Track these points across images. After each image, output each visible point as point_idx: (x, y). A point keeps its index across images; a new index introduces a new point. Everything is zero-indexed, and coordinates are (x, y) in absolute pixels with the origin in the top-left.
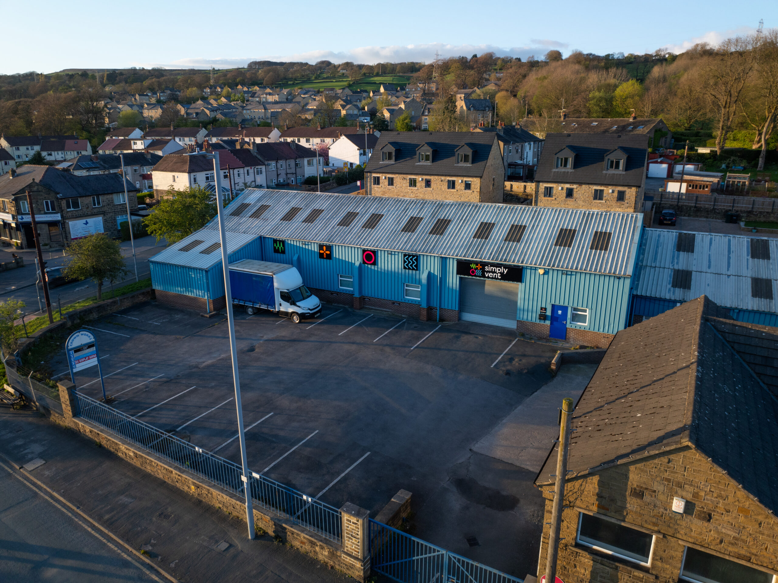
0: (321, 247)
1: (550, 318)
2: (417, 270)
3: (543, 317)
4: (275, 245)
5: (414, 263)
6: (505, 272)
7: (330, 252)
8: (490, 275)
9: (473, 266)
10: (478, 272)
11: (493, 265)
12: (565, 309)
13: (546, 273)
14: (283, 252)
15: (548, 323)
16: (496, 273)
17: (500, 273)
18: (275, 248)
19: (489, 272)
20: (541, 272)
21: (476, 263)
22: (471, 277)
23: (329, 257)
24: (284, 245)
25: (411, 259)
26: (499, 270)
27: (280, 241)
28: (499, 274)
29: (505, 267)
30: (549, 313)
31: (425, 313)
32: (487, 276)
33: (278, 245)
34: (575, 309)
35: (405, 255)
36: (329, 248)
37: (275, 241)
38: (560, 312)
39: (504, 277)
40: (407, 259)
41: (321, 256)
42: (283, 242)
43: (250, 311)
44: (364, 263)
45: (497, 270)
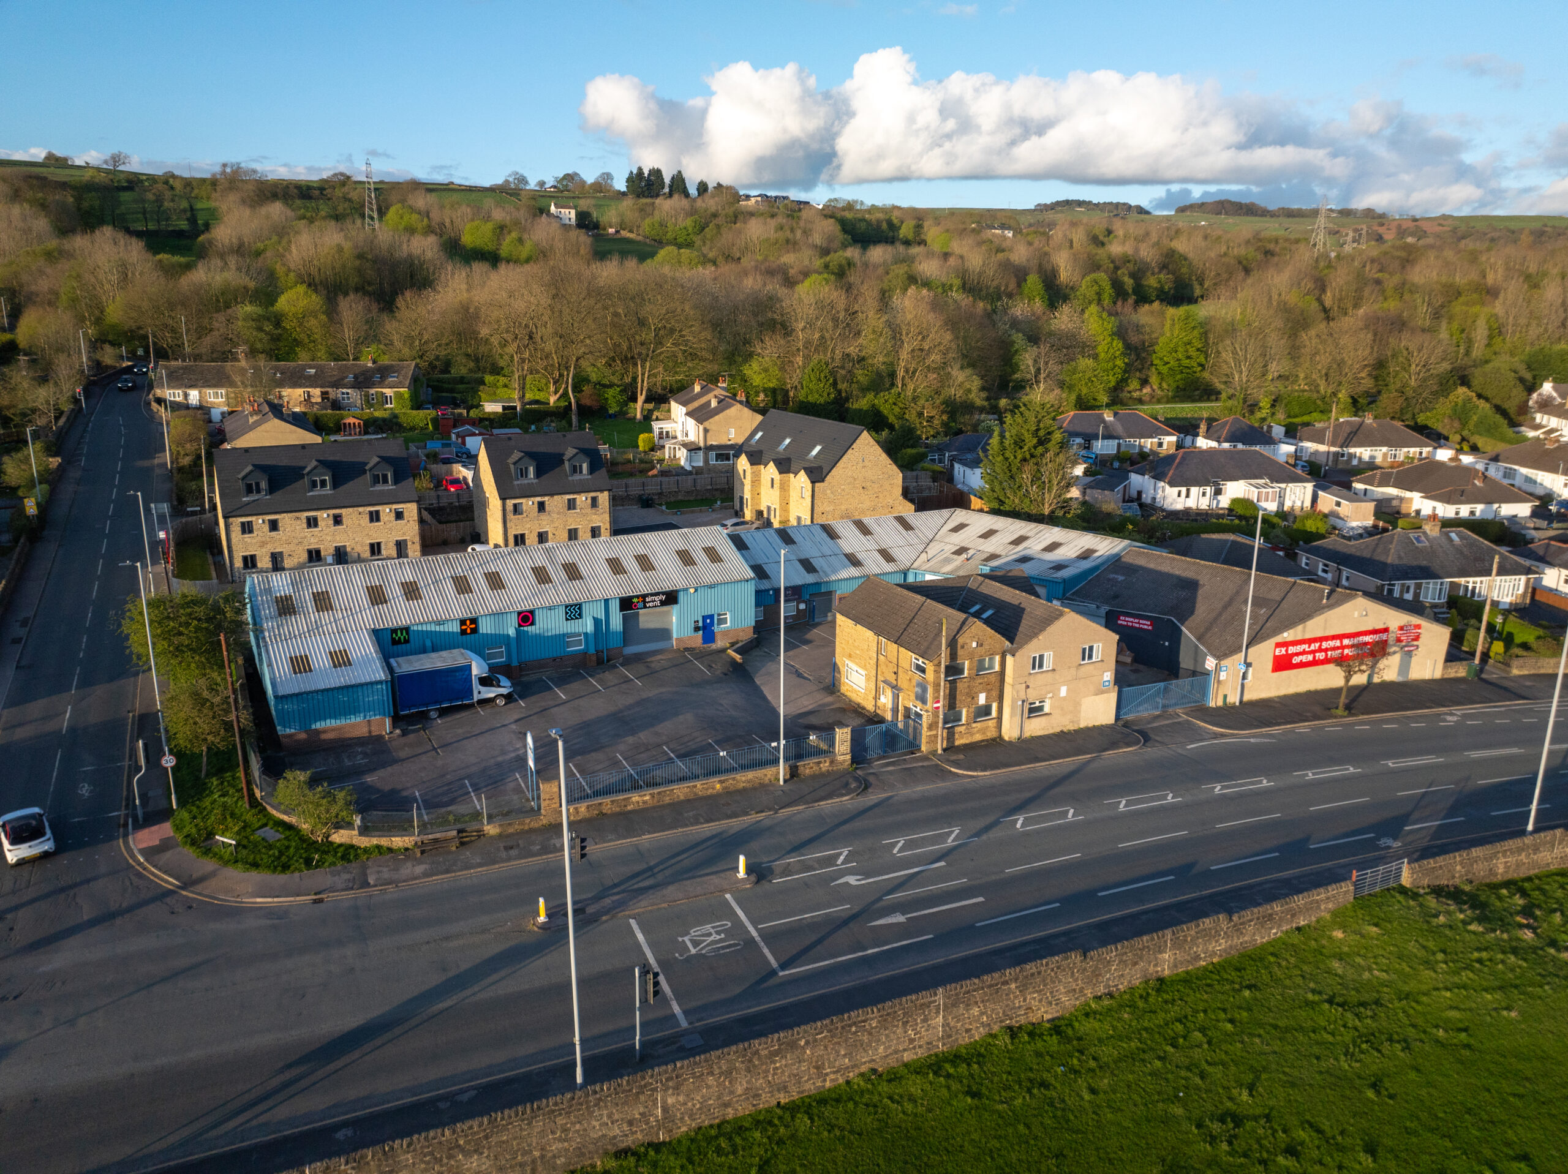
0: (463, 622)
1: (702, 628)
2: (580, 619)
3: (697, 629)
4: (394, 636)
5: (576, 612)
6: (664, 598)
7: (476, 626)
8: (651, 604)
9: (635, 600)
10: (641, 605)
11: (652, 595)
12: (711, 617)
13: (696, 590)
14: (407, 641)
15: (701, 632)
16: (655, 601)
17: (659, 600)
18: (393, 639)
19: (650, 602)
20: (692, 590)
21: (637, 597)
22: (633, 611)
23: (475, 631)
24: (407, 633)
25: (574, 609)
26: (658, 598)
27: (401, 630)
28: (658, 602)
29: (663, 593)
30: (701, 624)
31: (594, 658)
32: (648, 606)
33: (399, 635)
34: (719, 615)
35: (566, 607)
36: (474, 621)
37: (394, 631)
38: (708, 621)
39: (663, 603)
40: (569, 610)
41: (463, 632)
42: (407, 629)
43: (433, 715)
44: (520, 625)
45: (656, 598)
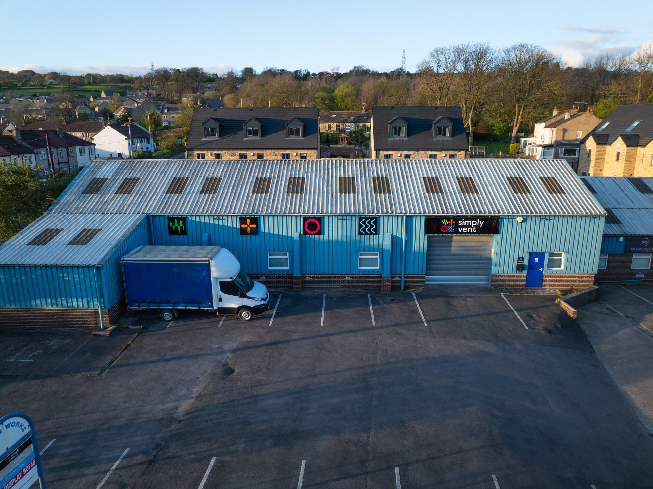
0: (243, 220)
1: (527, 268)
2: (376, 234)
3: (520, 267)
4: (171, 225)
5: (372, 226)
6: (481, 224)
7: (257, 227)
8: (464, 229)
9: (445, 222)
10: (451, 228)
11: (467, 218)
12: (541, 256)
13: (525, 220)
14: (184, 232)
15: (525, 273)
16: (470, 226)
17: (476, 226)
18: (170, 228)
19: (463, 226)
20: (519, 220)
21: (448, 218)
22: (441, 235)
23: (255, 232)
24: (184, 223)
25: (369, 223)
26: (474, 223)
27: (179, 219)
28: (474, 228)
29: (482, 218)
30: (526, 262)
31: (388, 282)
32: (460, 231)
33: (176, 224)
34: (551, 254)
35: (360, 219)
36: (255, 220)
37: (171, 219)
38: (537, 260)
39: (480, 230)
40: (364, 223)
41: (243, 232)
42: (184, 219)
43: (167, 316)
44: (305, 233)
45: (472, 223)
